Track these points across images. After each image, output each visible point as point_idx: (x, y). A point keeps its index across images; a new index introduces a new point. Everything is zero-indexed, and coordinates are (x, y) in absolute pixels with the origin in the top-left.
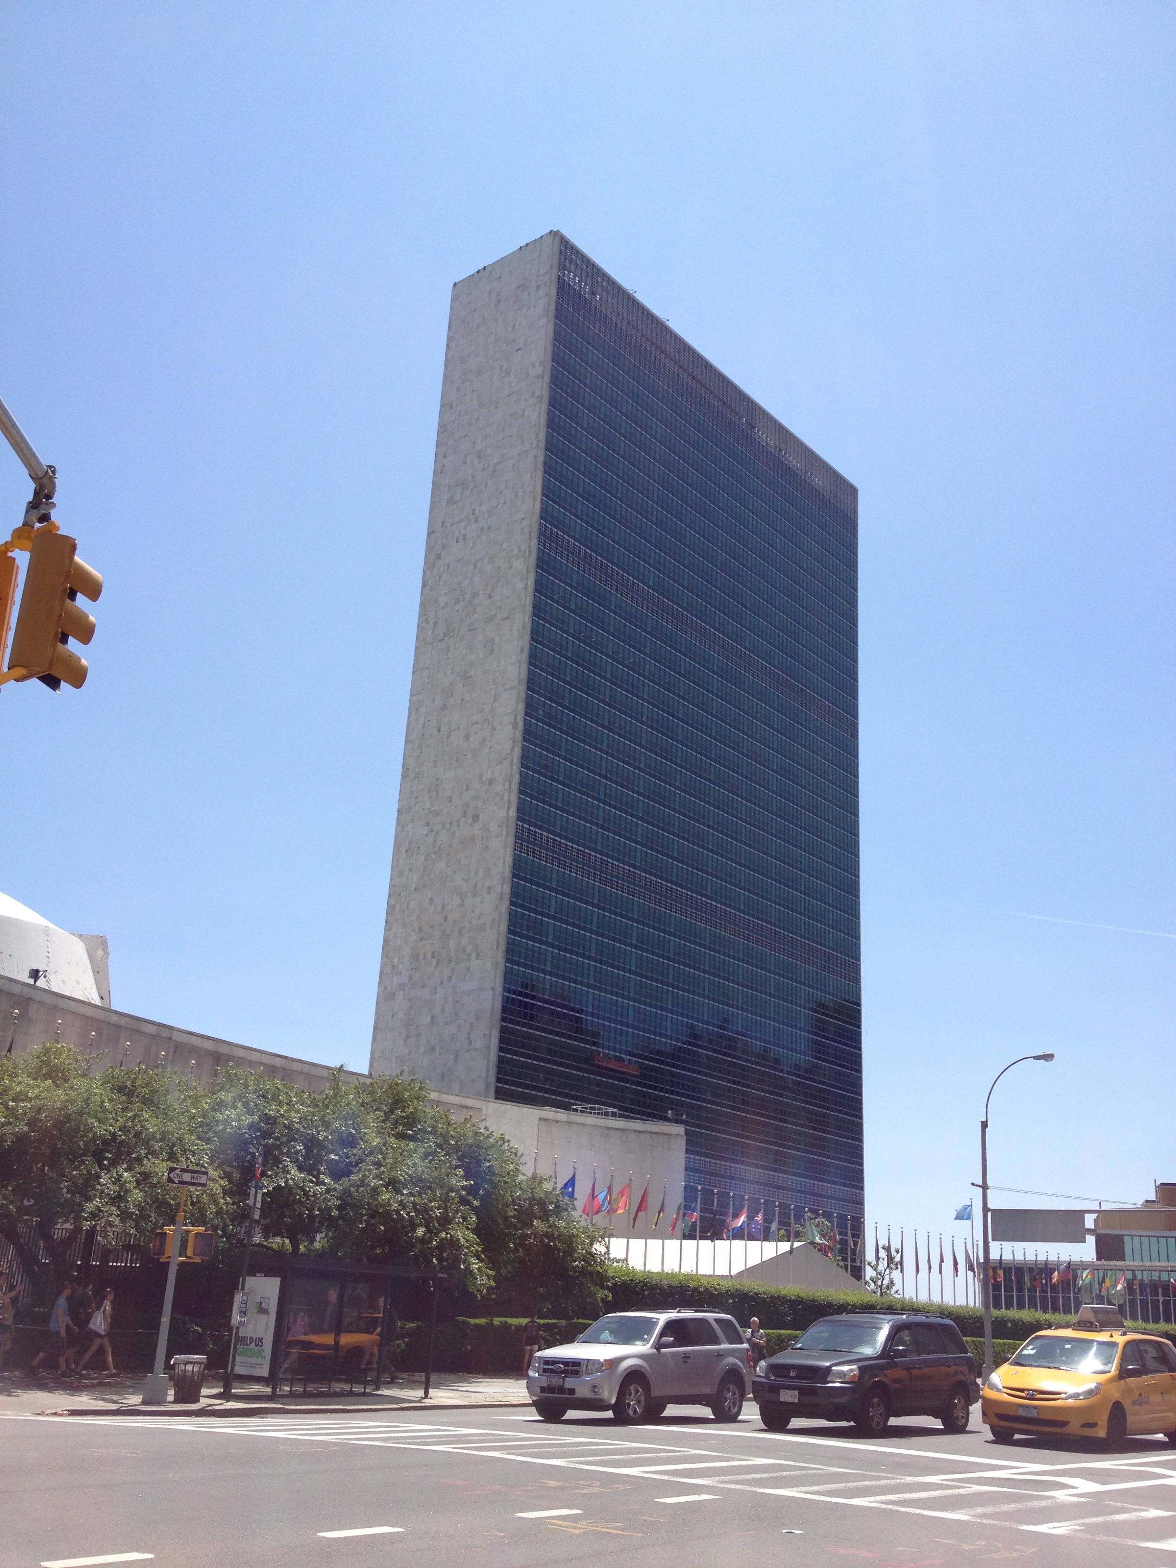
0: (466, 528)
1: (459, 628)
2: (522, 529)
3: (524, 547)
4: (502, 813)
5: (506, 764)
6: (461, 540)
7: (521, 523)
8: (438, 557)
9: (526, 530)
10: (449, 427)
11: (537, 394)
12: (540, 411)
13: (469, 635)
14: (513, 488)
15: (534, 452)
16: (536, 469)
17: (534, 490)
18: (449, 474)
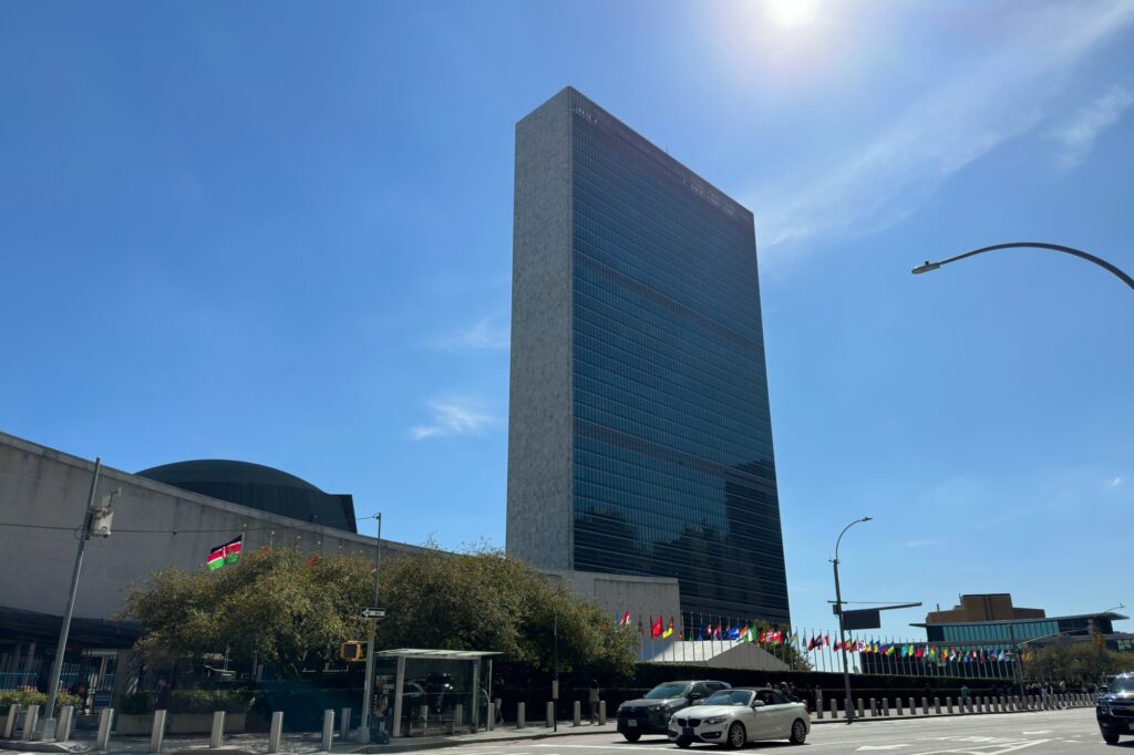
0: (533, 258)
1: (534, 313)
3: (565, 265)
4: (565, 413)
5: (565, 385)
6: (531, 265)
7: (563, 251)
9: (566, 255)
10: (520, 203)
11: (566, 179)
12: (568, 188)
13: (539, 317)
14: (557, 233)
15: (567, 211)
16: (569, 221)
17: (568, 232)
18: (522, 229)
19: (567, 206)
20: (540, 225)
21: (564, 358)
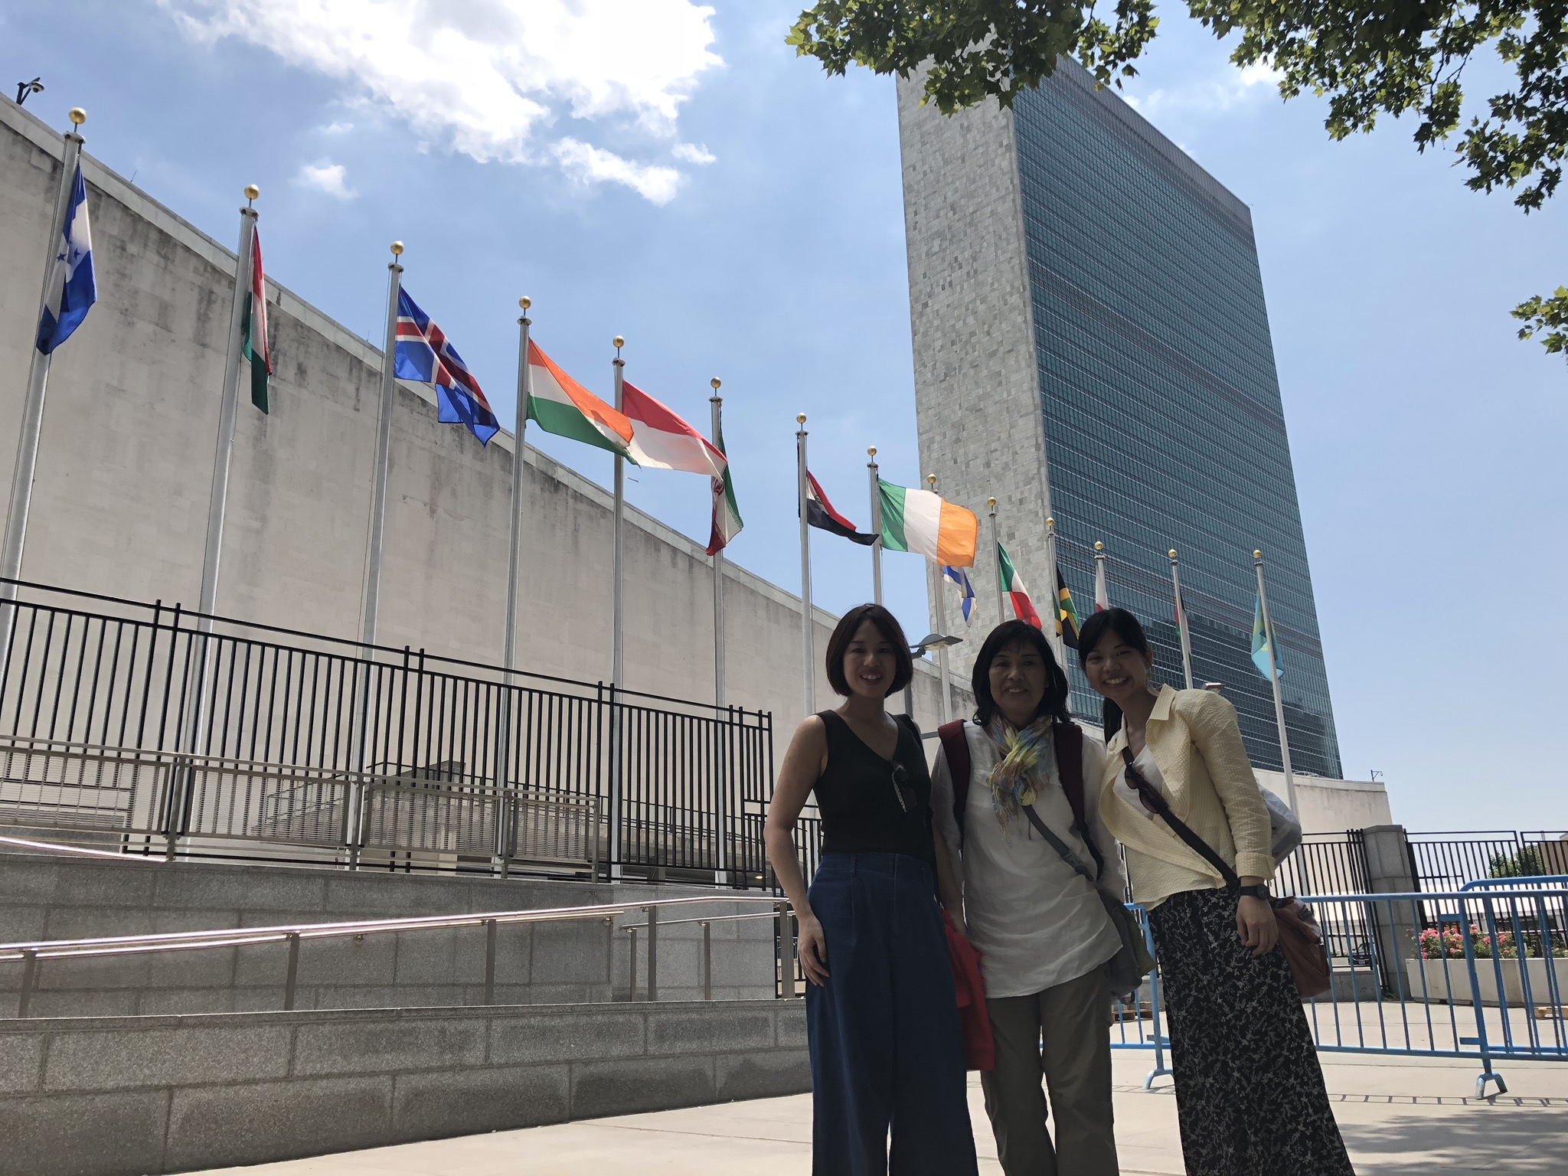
2: (1013, 268)
4: (1040, 528)
5: (1035, 483)
7: (1009, 262)
8: (926, 305)
10: (916, 187)
11: (1005, 143)
12: (1011, 158)
13: (972, 372)
14: (994, 232)
15: (1011, 196)
16: (1016, 212)
17: (1017, 231)
18: (923, 229)
19: (1011, 187)
20: (959, 220)
21: (1027, 438)
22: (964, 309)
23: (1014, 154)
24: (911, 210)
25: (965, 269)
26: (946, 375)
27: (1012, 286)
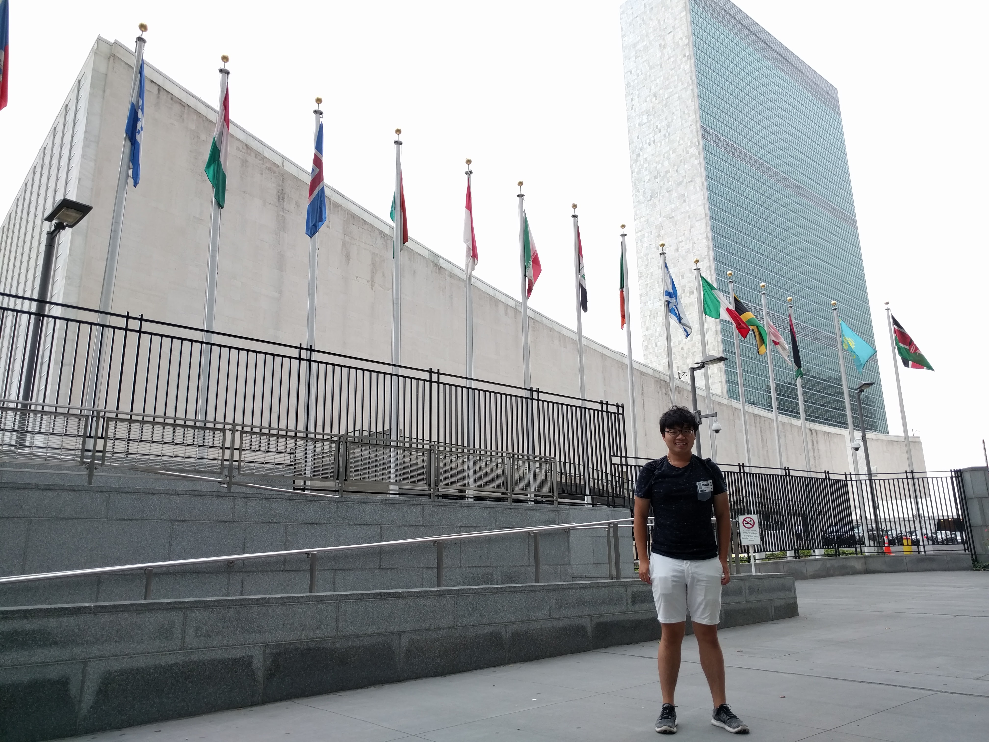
0: (654, 137)
1: (660, 192)
2: (692, 131)
3: (695, 140)
6: (652, 143)
7: (689, 128)
8: (639, 155)
9: (694, 131)
10: (632, 83)
11: (687, 55)
12: (691, 64)
13: (667, 194)
14: (681, 109)
15: (691, 87)
16: (694, 97)
17: (695, 108)
18: (637, 110)
19: (691, 82)
20: (658, 103)
21: (701, 234)
22: (662, 157)
23: (692, 61)
24: (629, 98)
25: (663, 132)
26: (651, 197)
27: (691, 141)
